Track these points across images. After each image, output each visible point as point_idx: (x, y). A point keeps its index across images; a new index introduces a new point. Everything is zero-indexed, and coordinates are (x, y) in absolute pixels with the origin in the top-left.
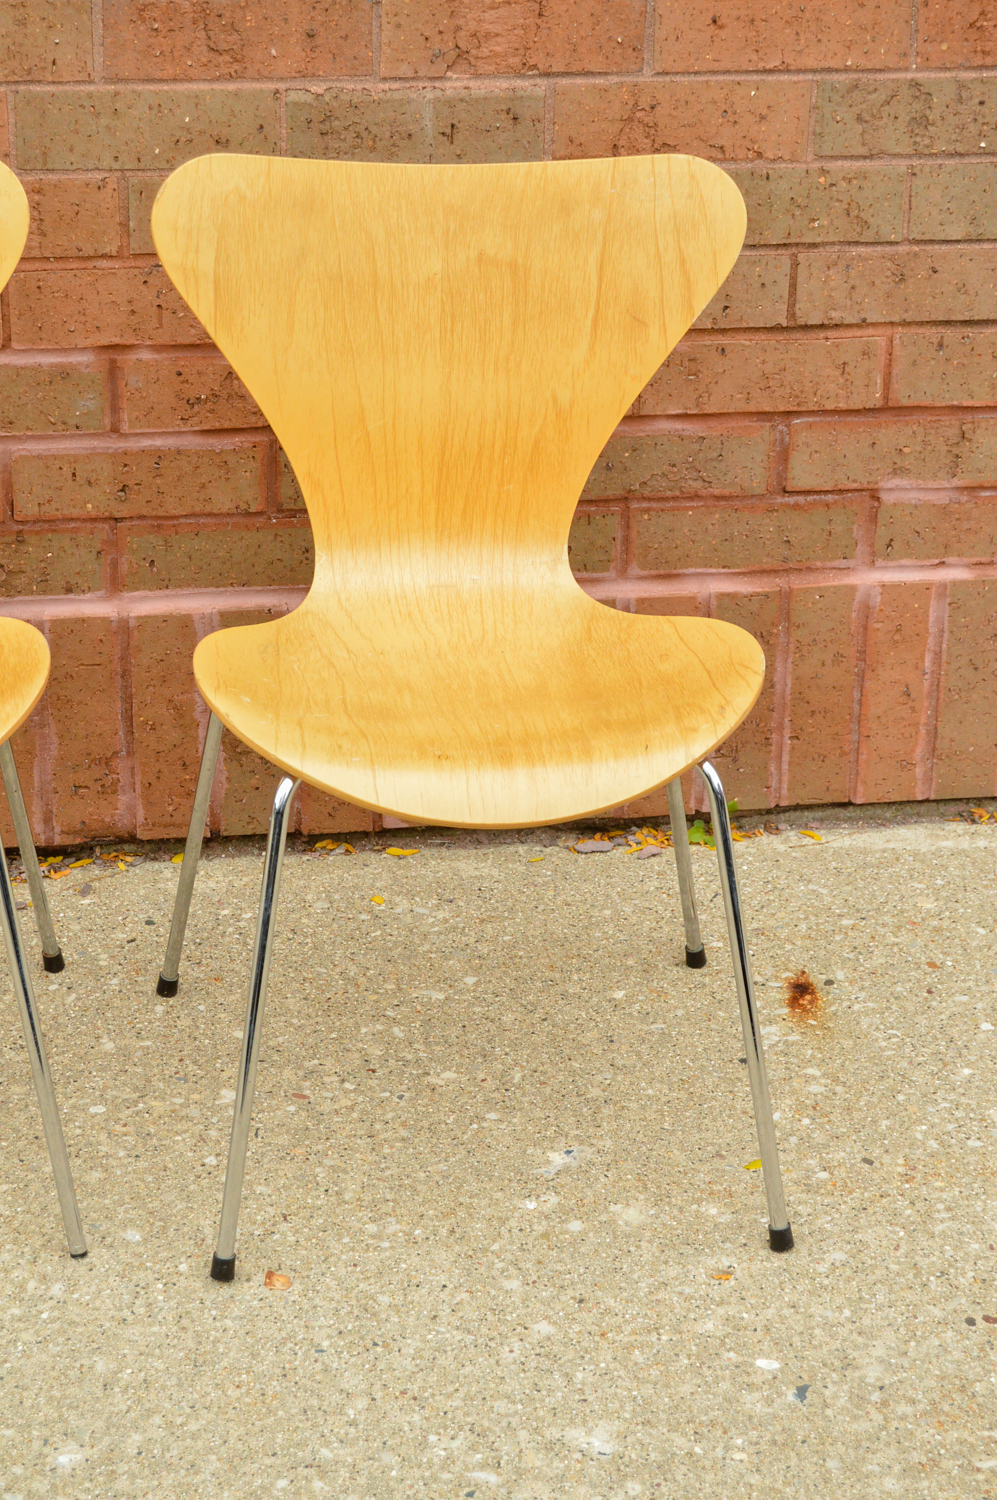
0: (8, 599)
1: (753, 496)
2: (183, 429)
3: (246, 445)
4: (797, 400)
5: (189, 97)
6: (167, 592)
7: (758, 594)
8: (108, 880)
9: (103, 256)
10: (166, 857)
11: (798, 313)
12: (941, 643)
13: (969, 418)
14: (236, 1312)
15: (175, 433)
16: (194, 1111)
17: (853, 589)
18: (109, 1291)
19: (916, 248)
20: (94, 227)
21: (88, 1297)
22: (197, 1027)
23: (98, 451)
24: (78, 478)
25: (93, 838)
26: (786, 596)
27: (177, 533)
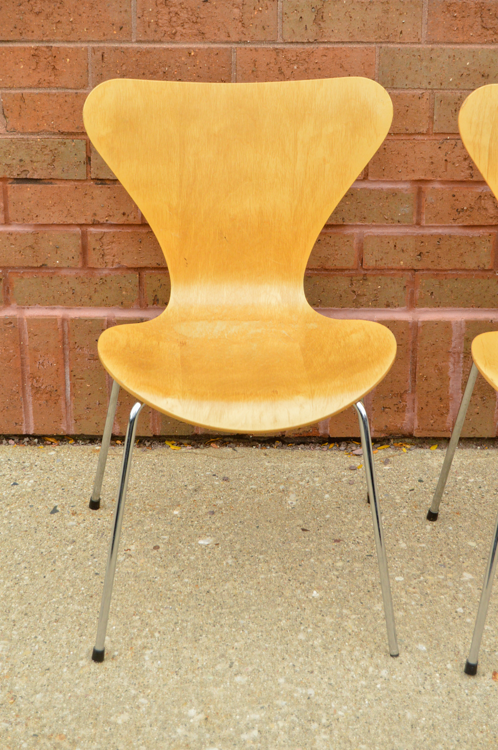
2: (453, 225)
3: (486, 234)
5: (470, 52)
6: (438, 309)
8: (398, 457)
9: (419, 134)
10: (427, 446)
14: (478, 692)
15: (449, 226)
16: (449, 583)
18: (411, 676)
20: (416, 118)
21: (400, 678)
22: (449, 538)
23: (408, 234)
24: (397, 248)
25: (391, 435)
27: (446, 279)
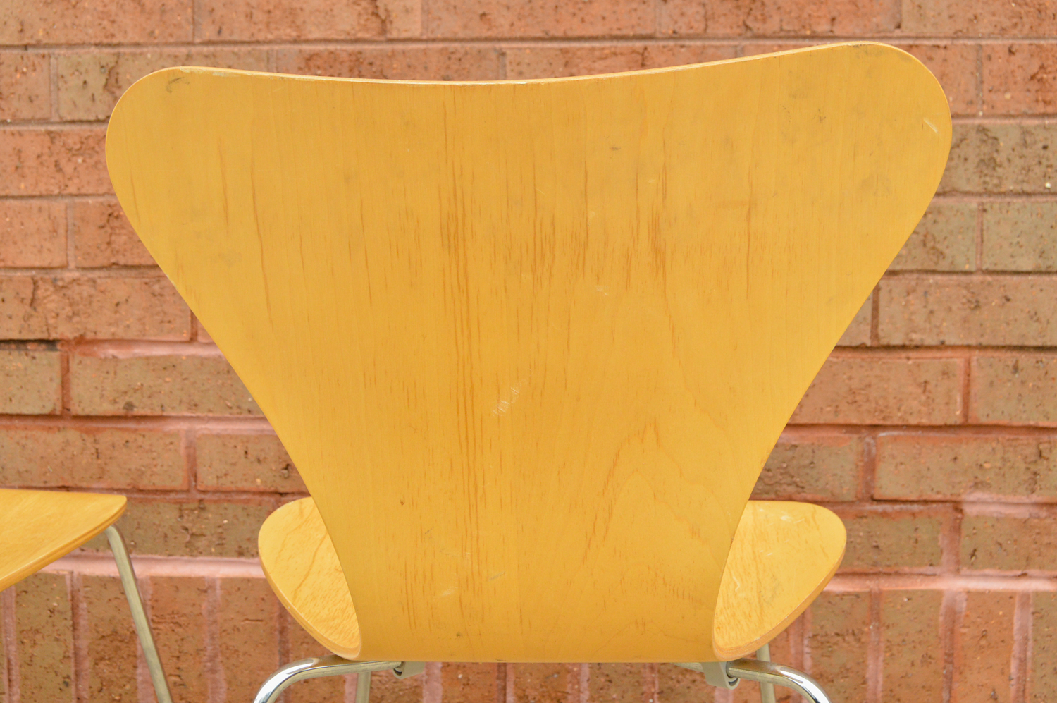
0: (191, 558)
1: (843, 503)
4: (883, 415)
7: (849, 594)
11: (881, 334)
12: (1025, 651)
13: (1045, 437)
17: (939, 594)
19: (989, 278)
26: (875, 597)
